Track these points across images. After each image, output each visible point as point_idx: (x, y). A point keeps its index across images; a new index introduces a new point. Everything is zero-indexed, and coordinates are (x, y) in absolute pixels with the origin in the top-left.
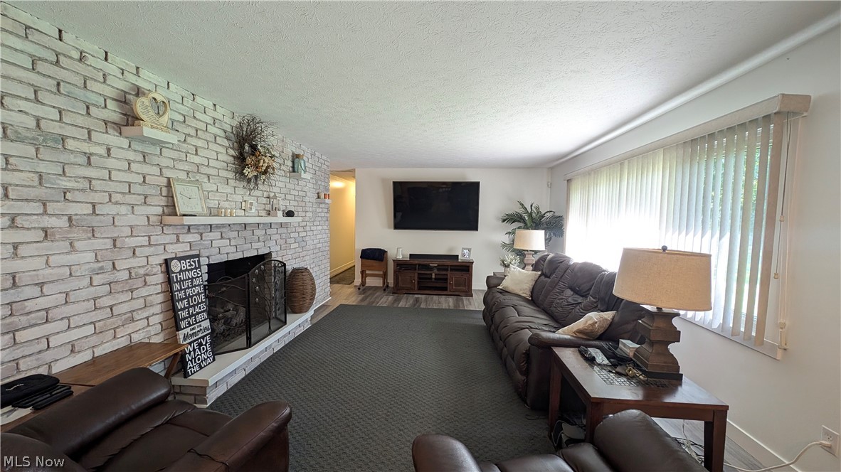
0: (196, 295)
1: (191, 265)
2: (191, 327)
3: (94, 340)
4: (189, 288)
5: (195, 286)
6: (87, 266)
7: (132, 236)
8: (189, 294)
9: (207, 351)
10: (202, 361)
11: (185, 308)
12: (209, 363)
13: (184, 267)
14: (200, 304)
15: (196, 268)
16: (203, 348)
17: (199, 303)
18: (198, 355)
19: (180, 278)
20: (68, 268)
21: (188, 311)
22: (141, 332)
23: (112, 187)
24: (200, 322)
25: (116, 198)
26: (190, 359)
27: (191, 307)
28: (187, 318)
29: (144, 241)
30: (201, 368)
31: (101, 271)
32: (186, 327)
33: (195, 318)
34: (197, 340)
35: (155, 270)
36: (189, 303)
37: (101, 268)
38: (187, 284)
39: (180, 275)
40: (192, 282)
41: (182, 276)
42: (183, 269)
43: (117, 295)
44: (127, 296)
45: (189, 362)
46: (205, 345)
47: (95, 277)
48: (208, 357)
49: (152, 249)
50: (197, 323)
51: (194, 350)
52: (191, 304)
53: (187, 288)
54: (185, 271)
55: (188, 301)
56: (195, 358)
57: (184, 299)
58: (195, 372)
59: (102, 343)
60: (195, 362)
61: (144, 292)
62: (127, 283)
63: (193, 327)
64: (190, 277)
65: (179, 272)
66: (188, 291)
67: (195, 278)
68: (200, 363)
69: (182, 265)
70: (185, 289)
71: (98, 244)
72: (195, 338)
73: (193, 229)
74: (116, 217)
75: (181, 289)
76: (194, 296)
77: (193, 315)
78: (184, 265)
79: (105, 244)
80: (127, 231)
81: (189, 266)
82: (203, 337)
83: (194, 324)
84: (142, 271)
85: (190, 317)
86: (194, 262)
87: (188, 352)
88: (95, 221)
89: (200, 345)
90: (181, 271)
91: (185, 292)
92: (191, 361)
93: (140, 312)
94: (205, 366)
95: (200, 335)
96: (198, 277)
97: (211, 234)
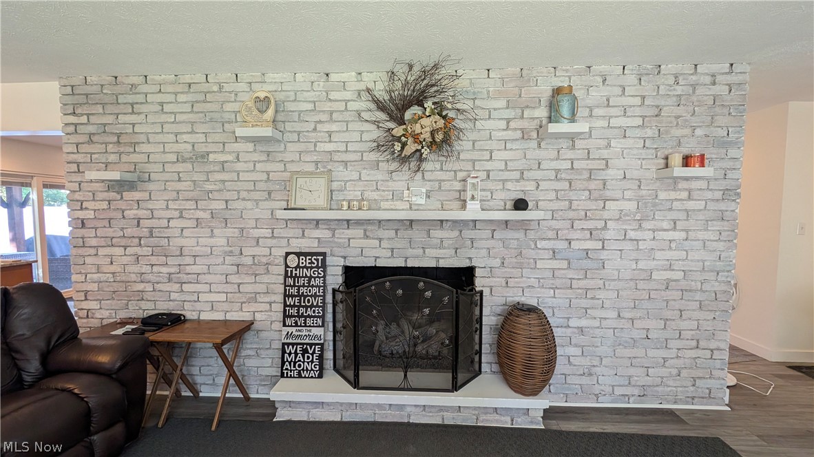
0: (311, 296)
1: (312, 263)
2: (298, 328)
3: (226, 306)
4: (304, 286)
5: (313, 286)
6: (221, 249)
7: (257, 228)
8: (303, 293)
9: (312, 362)
10: (303, 370)
11: (294, 306)
12: (312, 377)
13: (302, 263)
14: (315, 307)
15: (317, 267)
16: (308, 358)
17: (312, 306)
18: (299, 361)
19: (296, 274)
20: (209, 248)
21: (298, 310)
22: (263, 313)
23: (240, 185)
24: (310, 326)
25: (244, 194)
26: (289, 360)
27: (303, 307)
28: (295, 316)
29: (267, 233)
30: (300, 376)
31: (230, 253)
32: (291, 326)
33: (305, 320)
34: (303, 344)
35: (277, 261)
36: (300, 302)
37: (231, 252)
38: (301, 281)
39: (296, 270)
40: (309, 281)
41: (298, 272)
42: (301, 265)
43: (243, 276)
44: (252, 279)
45: (287, 363)
46: (312, 354)
47: (227, 258)
48: (312, 370)
49: (274, 241)
50: (305, 326)
51: (296, 354)
52: (302, 304)
53: (302, 286)
54: (303, 268)
55: (300, 300)
56: (295, 363)
57: (296, 296)
58: (291, 377)
59: (231, 311)
60: (294, 367)
61: (266, 279)
62: (251, 268)
63: (300, 328)
64: (308, 275)
65: (296, 268)
66: (302, 290)
67: (315, 278)
68: (300, 371)
69: (301, 261)
70: (299, 287)
71: (230, 232)
72: (299, 341)
73: (322, 224)
74: (244, 211)
75: (294, 286)
76: (308, 296)
77: (302, 316)
78: (303, 261)
79: (234, 233)
80: (253, 223)
81: (309, 263)
82: (311, 345)
83: (301, 326)
84: (264, 260)
85: (299, 317)
86: (317, 260)
87: (288, 352)
88: (227, 214)
89: (305, 351)
90: (298, 267)
91: (299, 290)
92: (290, 363)
93: (262, 295)
94: (305, 377)
95: (307, 341)
96: (318, 277)
97: (347, 231)
